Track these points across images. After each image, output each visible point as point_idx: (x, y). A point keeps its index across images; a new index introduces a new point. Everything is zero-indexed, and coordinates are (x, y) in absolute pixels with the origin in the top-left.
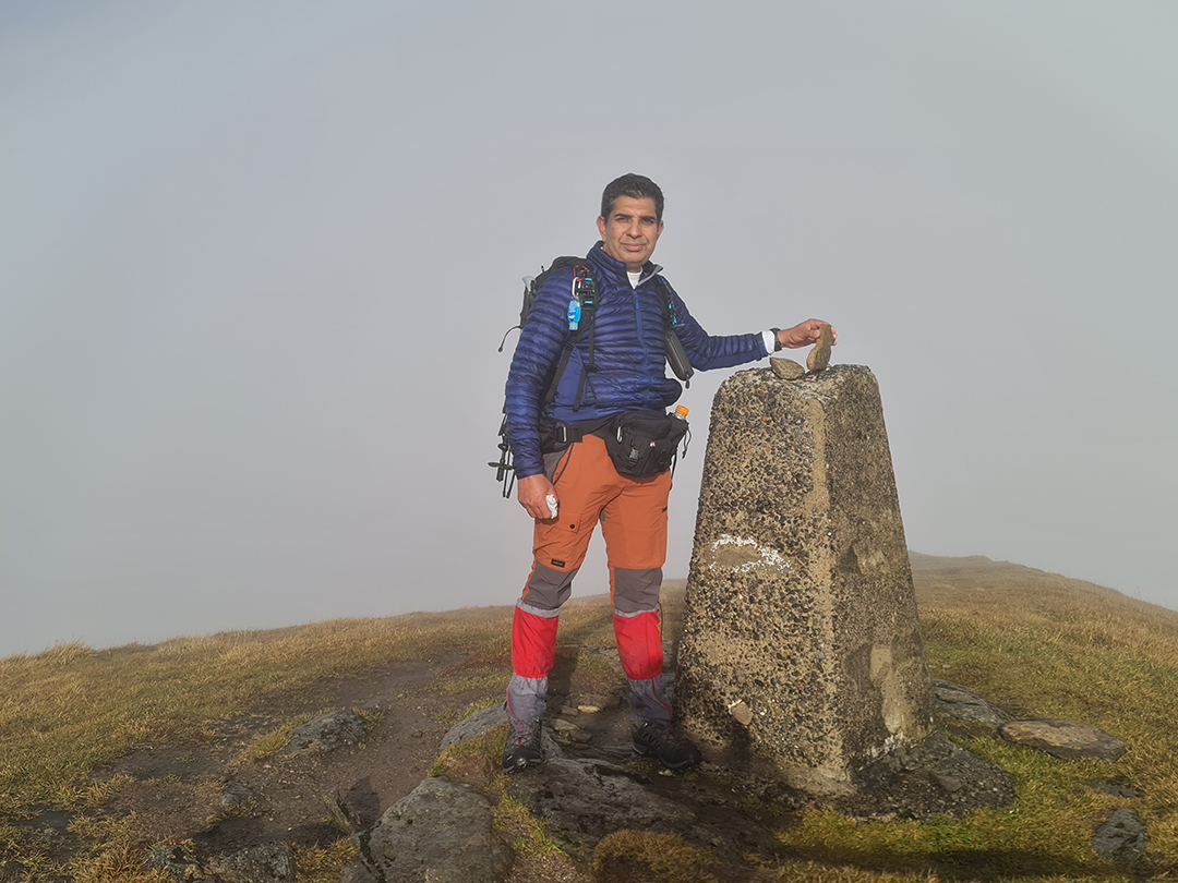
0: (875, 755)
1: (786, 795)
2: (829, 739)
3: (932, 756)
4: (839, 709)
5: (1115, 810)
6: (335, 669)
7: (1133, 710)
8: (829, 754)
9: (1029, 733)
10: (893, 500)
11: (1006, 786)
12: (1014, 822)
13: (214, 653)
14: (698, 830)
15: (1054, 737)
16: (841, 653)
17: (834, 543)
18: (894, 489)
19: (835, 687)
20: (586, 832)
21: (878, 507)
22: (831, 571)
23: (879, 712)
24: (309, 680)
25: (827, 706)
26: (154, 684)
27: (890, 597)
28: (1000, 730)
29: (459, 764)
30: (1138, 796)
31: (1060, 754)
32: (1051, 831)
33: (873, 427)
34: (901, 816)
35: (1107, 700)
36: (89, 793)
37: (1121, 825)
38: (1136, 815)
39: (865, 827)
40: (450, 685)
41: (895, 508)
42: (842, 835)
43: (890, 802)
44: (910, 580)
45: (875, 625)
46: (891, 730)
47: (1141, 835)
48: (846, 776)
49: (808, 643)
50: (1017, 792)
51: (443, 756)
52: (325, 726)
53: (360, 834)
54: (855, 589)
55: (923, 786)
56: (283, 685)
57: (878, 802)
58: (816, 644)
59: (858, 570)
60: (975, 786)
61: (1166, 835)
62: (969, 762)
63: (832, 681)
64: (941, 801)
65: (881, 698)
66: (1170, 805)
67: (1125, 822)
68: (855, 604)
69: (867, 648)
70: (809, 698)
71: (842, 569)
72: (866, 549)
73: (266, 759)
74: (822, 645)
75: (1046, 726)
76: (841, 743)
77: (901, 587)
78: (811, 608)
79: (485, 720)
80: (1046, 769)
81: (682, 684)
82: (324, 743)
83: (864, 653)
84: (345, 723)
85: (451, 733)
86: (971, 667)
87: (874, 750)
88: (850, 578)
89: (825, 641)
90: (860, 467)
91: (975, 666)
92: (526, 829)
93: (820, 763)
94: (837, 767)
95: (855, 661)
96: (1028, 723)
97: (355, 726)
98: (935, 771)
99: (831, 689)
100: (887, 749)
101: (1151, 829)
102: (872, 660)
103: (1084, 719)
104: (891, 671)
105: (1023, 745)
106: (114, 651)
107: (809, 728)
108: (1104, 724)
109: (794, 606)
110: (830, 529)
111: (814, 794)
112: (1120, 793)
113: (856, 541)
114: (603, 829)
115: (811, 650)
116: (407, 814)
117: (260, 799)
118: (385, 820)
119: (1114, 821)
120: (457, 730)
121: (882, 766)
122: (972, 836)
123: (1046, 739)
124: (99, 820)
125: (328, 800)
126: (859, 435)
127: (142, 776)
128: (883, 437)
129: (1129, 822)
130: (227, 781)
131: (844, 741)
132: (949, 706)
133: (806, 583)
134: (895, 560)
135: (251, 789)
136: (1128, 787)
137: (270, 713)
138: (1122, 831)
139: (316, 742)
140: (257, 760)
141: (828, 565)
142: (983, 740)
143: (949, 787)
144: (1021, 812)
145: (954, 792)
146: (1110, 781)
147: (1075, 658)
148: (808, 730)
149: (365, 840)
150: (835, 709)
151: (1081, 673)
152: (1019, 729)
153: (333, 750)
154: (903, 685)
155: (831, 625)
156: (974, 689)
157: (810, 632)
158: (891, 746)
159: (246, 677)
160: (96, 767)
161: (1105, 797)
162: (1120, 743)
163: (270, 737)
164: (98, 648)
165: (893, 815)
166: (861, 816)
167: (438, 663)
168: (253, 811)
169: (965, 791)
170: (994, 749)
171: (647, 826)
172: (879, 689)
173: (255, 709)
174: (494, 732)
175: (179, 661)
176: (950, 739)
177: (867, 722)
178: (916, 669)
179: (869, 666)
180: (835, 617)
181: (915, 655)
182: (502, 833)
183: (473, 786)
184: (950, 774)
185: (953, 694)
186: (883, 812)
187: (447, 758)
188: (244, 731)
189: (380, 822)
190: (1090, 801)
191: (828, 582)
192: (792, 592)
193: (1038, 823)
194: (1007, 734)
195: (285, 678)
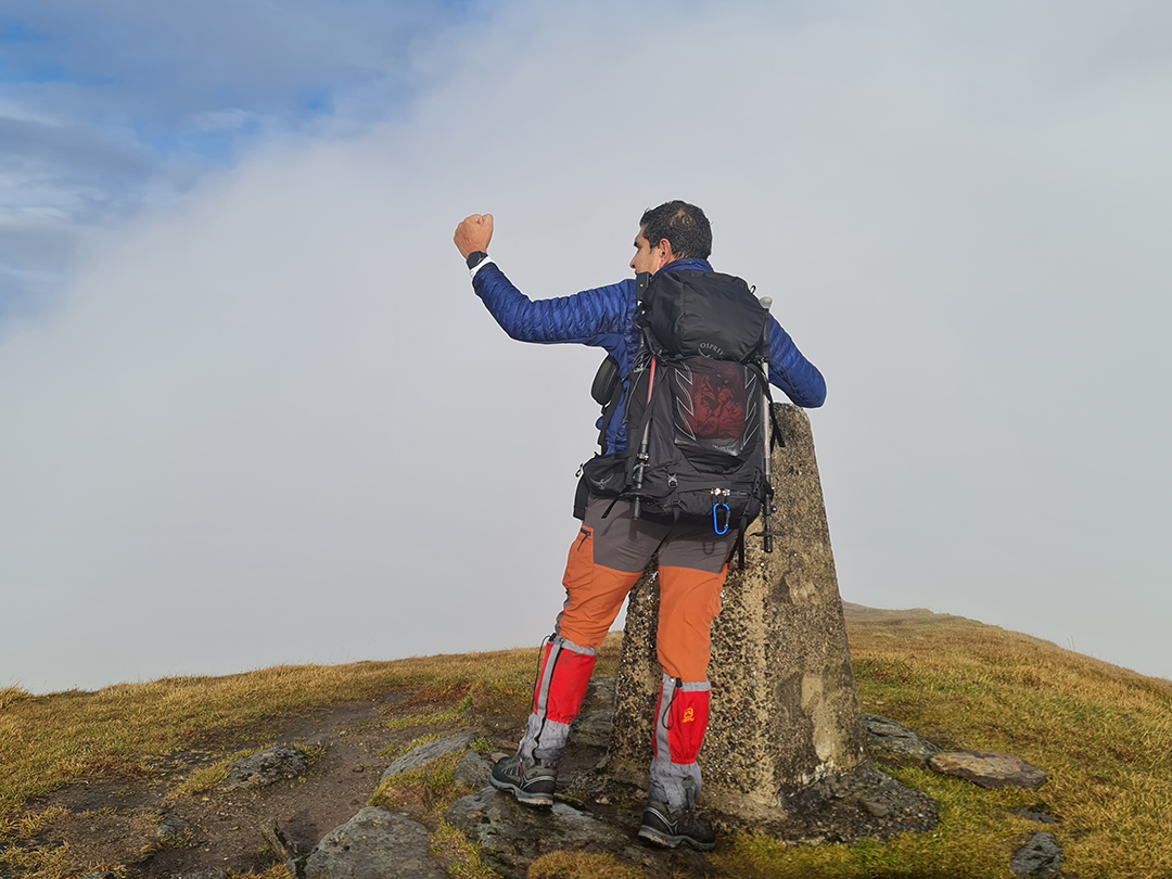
0: (806, 782)
1: (719, 821)
2: (761, 766)
3: (861, 784)
4: (771, 736)
5: (1035, 834)
6: (278, 708)
7: (1056, 743)
8: (761, 780)
9: (956, 763)
10: (824, 534)
11: (930, 812)
12: (938, 846)
13: (156, 695)
14: (630, 851)
15: (979, 767)
16: (773, 681)
17: (767, 574)
18: (824, 523)
19: (767, 714)
20: (521, 854)
21: (809, 540)
22: (763, 600)
23: (810, 739)
24: (250, 718)
25: (759, 733)
26: (94, 725)
27: (821, 628)
28: (928, 761)
29: (398, 794)
30: (1057, 822)
31: (983, 783)
32: (973, 854)
33: (805, 463)
34: (829, 840)
35: (1031, 734)
36: (22, 825)
37: (1039, 848)
38: (1054, 839)
39: (794, 850)
40: (393, 722)
41: (826, 541)
42: (772, 857)
43: (819, 827)
44: (840, 612)
45: (806, 654)
46: (822, 758)
47: (1058, 856)
48: (777, 802)
49: (741, 671)
50: (942, 818)
51: (382, 787)
52: (266, 760)
53: (296, 860)
54: (787, 618)
55: (851, 811)
56: (224, 722)
57: (807, 827)
58: (748, 672)
59: (789, 600)
60: (901, 812)
61: (1081, 856)
62: (897, 790)
63: (764, 708)
64: (868, 826)
65: (812, 727)
66: (1086, 830)
67: (1043, 845)
68: (786, 633)
69: (798, 677)
70: (742, 725)
71: (775, 598)
72: (798, 580)
73: (205, 791)
74: (755, 673)
75: (972, 757)
76: (772, 770)
77: (831, 618)
78: (744, 637)
79: (426, 755)
80: (971, 797)
81: (620, 714)
82: (264, 776)
83: (796, 682)
84: (286, 757)
85: (391, 767)
86: (904, 703)
87: (804, 777)
88: (781, 608)
89: (757, 669)
90: (792, 501)
91: (907, 703)
92: (462, 854)
93: (752, 789)
94: (768, 793)
95: (787, 689)
96: (955, 755)
97: (295, 760)
98: (864, 798)
99: (763, 716)
100: (818, 777)
101: (1067, 850)
102: (803, 689)
103: (1008, 751)
104: (822, 700)
105: (950, 775)
106: (53, 696)
107: (741, 754)
108: (1028, 755)
109: (729, 635)
110: (763, 560)
111: (746, 820)
112: (1040, 819)
113: (787, 573)
114: (538, 851)
115: (744, 678)
116: (345, 841)
117: (197, 830)
118: (322, 847)
119: (1032, 844)
120: (398, 764)
121: (811, 792)
122: (898, 858)
123: (972, 769)
124: (31, 850)
125: (266, 829)
126: (792, 470)
127: (77, 809)
128: (815, 472)
129: (1048, 845)
130: (164, 813)
131: (776, 767)
132: (880, 739)
133: (739, 612)
134: (826, 592)
135: (188, 821)
136: (1048, 814)
137: (210, 749)
138: (1040, 853)
139: (256, 774)
140: (195, 793)
141: (761, 595)
142: (912, 770)
143: (876, 812)
144: (944, 836)
145: (881, 818)
146: (1031, 809)
147: (1003, 696)
148: (741, 757)
149: (300, 866)
150: (767, 736)
151: (1007, 709)
152: (945, 759)
153: (272, 783)
154: (833, 714)
155: (763, 653)
156: (906, 724)
157: (743, 660)
158: (821, 773)
159: (187, 717)
160: (30, 800)
161: (1025, 822)
162: (1041, 773)
163: (210, 771)
164: (36, 693)
165: (822, 838)
166: (791, 839)
167: (381, 703)
168: (189, 841)
169: (892, 816)
170: (923, 779)
171: (581, 847)
172: (810, 717)
173: (195, 746)
174: (433, 763)
175: (119, 703)
176: (880, 769)
177: (798, 749)
178: (847, 699)
179: (800, 694)
180: (767, 645)
181: (845, 685)
182: (438, 857)
183: (411, 814)
184: (878, 801)
185: (884, 728)
186: (813, 836)
187: (386, 788)
188: (184, 766)
189: (317, 849)
190: (1010, 825)
191: (761, 611)
192: (726, 621)
193: (960, 847)
194: (935, 764)
195: (227, 716)
